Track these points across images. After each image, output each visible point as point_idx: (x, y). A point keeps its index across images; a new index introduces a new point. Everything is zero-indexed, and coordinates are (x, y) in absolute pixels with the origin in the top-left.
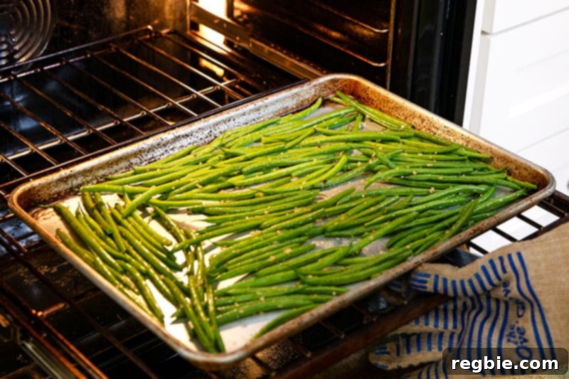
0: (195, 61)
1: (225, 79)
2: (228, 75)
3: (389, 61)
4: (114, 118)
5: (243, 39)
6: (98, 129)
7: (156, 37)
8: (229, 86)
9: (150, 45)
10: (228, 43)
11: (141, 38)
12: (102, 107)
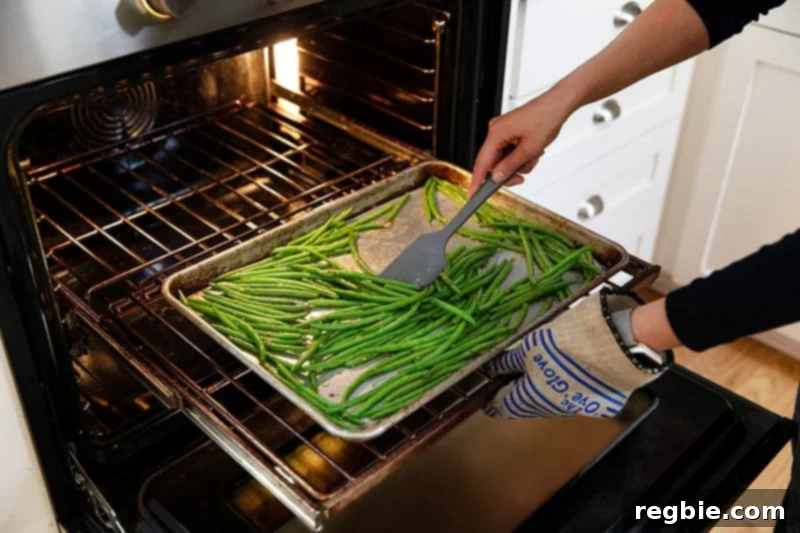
0: (276, 129)
1: (301, 142)
2: (304, 139)
3: (435, 125)
4: (213, 181)
5: (316, 110)
6: (201, 190)
7: (243, 110)
8: (306, 149)
9: (238, 117)
10: (303, 113)
11: (231, 111)
12: (202, 172)
